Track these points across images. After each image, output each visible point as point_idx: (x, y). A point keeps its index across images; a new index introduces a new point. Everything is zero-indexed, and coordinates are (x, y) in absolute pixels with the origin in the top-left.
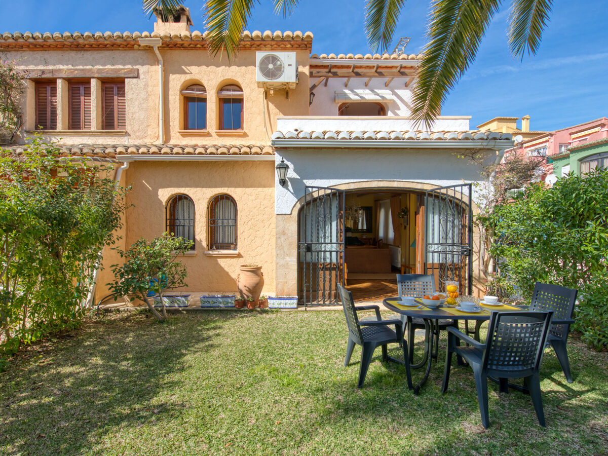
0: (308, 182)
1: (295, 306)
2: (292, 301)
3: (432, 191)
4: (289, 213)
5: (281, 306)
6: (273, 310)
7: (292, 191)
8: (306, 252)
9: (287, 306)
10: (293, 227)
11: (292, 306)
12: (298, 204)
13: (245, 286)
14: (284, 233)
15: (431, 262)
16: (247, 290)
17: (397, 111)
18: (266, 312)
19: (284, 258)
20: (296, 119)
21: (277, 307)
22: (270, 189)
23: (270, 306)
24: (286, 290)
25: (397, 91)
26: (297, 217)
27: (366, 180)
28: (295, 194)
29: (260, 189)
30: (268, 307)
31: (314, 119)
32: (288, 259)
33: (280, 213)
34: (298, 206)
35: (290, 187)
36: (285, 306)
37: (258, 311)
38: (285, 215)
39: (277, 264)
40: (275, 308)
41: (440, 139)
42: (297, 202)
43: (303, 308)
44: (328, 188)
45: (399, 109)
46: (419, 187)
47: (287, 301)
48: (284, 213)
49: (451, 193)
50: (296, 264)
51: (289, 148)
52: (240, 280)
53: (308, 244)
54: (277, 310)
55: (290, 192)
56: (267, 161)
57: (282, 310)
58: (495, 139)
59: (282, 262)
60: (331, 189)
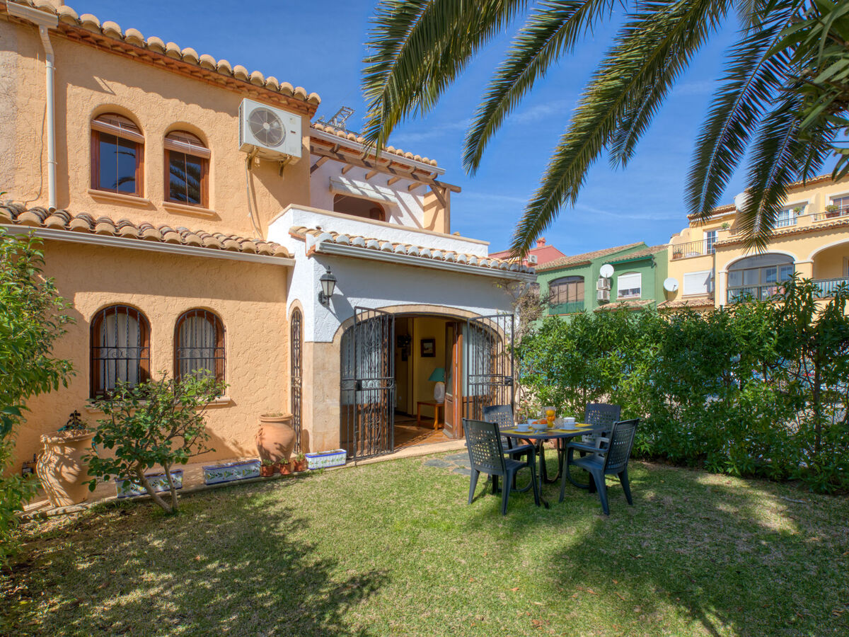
0: (354, 302)
1: (344, 461)
2: (340, 456)
3: (474, 320)
4: (331, 341)
5: (327, 464)
6: (315, 471)
7: (334, 312)
8: (356, 391)
9: (334, 464)
10: (335, 359)
11: (340, 463)
12: (341, 329)
13: (276, 443)
14: (323, 368)
15: (466, 395)
16: (277, 449)
17: (399, 217)
18: (307, 475)
19: (324, 401)
20: (317, 213)
21: (321, 466)
22: (278, 305)
23: (310, 466)
24: (326, 443)
25: (400, 193)
26: (339, 346)
27: (415, 303)
28: (338, 315)
29: (261, 304)
30: (308, 468)
31: (339, 217)
32: (329, 402)
33: (319, 341)
34: (341, 331)
35: (332, 307)
36: (331, 464)
37: (296, 476)
38: (326, 343)
39: (314, 409)
40: (319, 469)
41: (484, 266)
42: (340, 327)
43: (353, 463)
44: (375, 310)
45: (402, 216)
46: (461, 314)
47: (334, 457)
48: (324, 341)
49: (486, 321)
50: (339, 407)
51: (332, 254)
52: (264, 437)
53: (358, 380)
54: (321, 471)
55: (332, 313)
56: (272, 265)
57: (327, 470)
58: (523, 272)
59: (321, 406)
60: (381, 312)
